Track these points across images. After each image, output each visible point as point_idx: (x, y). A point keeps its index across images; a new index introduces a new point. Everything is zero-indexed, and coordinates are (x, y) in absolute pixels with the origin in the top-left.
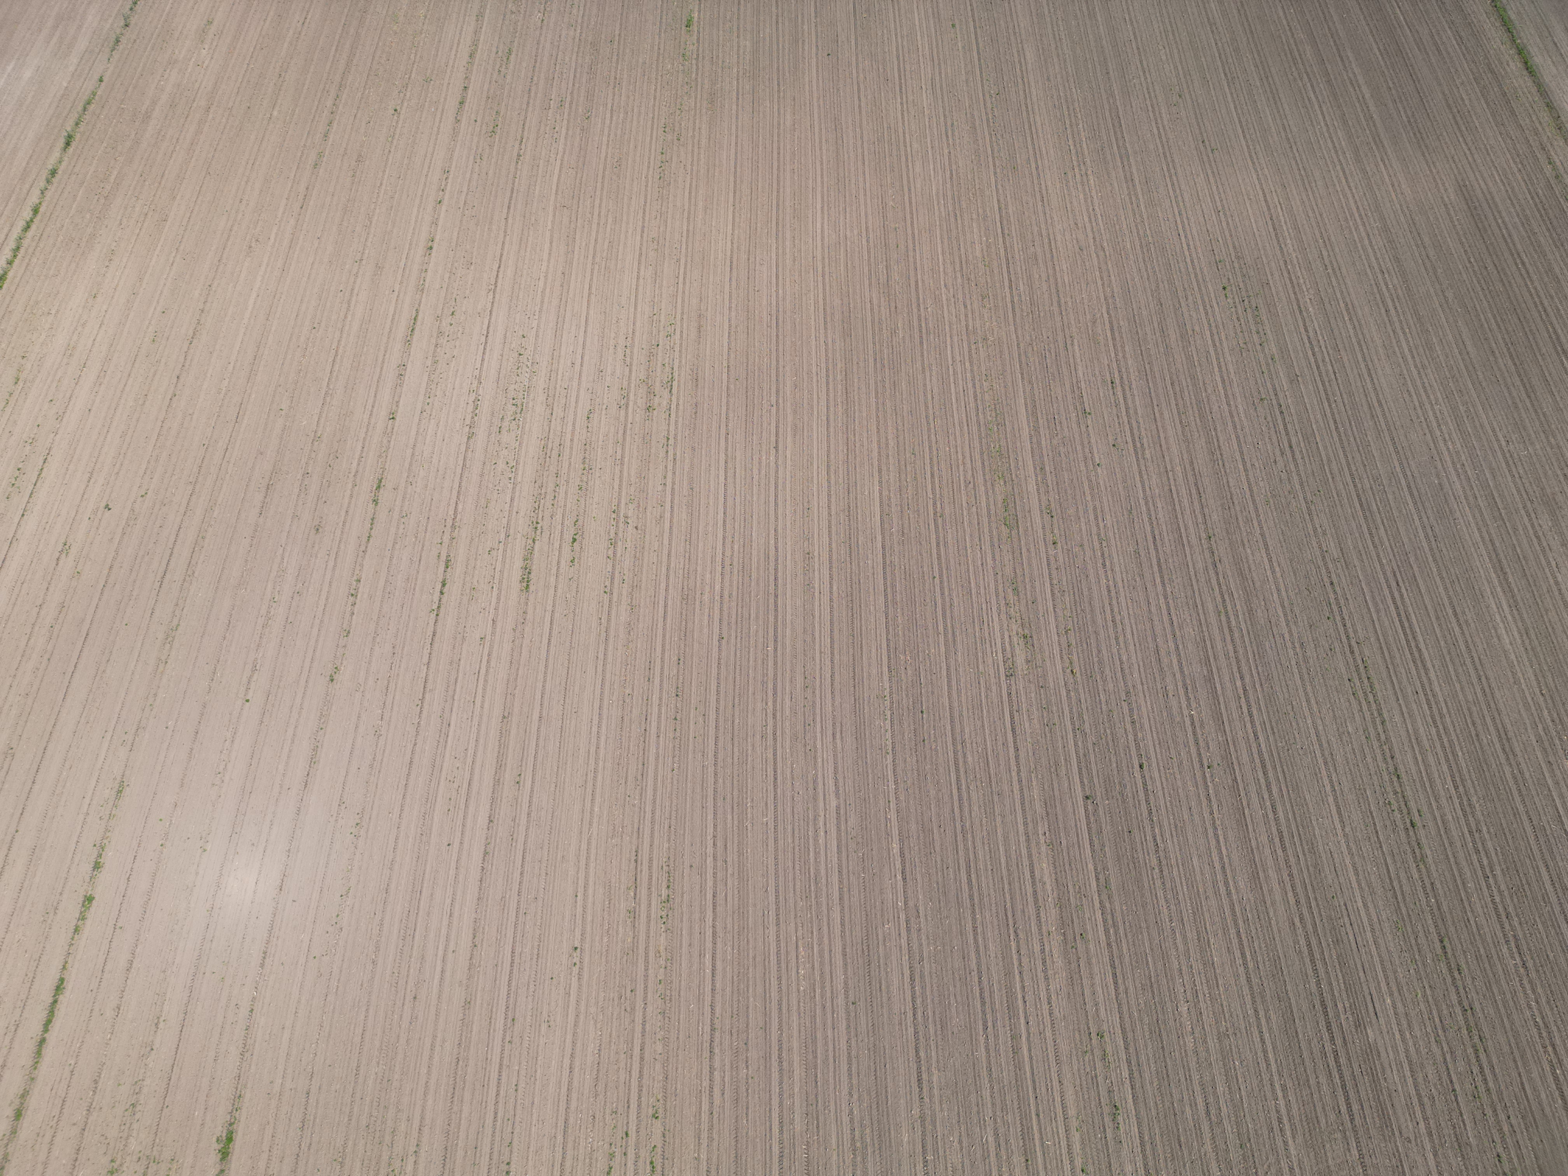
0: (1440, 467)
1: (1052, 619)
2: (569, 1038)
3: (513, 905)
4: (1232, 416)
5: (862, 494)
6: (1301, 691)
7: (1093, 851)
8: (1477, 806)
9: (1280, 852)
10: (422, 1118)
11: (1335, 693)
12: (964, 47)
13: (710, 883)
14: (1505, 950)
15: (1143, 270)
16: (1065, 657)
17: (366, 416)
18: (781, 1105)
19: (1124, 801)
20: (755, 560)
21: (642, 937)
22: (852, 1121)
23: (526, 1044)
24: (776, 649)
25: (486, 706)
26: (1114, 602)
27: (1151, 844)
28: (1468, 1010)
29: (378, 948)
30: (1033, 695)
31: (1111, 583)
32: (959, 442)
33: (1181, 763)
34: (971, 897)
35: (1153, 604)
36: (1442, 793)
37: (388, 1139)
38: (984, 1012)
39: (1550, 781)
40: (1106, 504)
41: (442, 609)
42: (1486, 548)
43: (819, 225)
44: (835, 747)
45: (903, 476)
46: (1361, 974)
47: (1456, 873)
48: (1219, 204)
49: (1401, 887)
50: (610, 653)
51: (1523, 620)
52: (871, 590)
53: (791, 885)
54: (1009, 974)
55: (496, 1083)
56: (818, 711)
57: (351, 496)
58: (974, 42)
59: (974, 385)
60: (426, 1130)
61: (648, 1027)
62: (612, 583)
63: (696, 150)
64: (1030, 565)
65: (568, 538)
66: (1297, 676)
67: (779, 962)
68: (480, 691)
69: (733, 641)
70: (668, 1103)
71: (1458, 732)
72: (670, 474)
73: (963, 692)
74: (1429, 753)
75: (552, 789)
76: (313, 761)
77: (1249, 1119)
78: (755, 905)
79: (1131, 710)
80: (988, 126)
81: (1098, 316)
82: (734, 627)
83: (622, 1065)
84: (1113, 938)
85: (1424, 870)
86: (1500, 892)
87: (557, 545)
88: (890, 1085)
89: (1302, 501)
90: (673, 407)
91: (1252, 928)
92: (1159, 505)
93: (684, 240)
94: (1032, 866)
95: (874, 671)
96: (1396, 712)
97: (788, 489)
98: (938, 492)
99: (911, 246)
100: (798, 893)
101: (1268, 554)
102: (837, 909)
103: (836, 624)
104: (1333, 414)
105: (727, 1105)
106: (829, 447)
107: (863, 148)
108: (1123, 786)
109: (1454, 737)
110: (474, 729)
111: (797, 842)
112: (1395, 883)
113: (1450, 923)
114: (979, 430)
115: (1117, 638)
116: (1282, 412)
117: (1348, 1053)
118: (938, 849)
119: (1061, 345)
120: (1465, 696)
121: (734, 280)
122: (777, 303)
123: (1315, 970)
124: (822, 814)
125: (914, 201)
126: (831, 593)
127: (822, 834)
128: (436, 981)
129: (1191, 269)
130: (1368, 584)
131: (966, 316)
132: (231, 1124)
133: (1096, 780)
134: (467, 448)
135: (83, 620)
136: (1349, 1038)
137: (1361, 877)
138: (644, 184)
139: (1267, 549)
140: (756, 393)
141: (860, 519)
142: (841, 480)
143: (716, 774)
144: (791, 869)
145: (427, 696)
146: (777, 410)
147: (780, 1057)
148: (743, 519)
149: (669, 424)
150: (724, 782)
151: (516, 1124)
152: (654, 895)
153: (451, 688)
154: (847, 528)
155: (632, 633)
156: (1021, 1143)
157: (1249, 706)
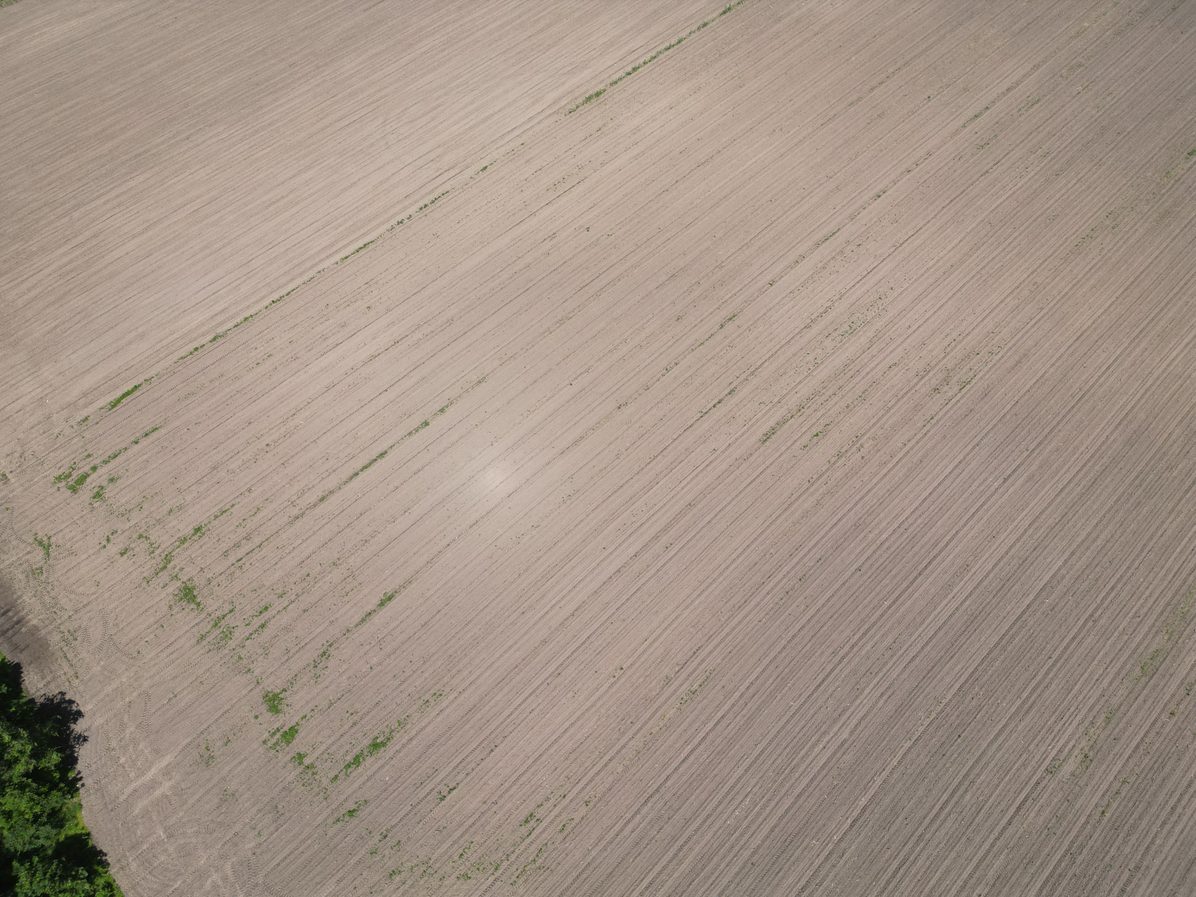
1: (1120, 764)
2: (579, 713)
3: (609, 612)
5: (1045, 558)
10: (477, 679)
13: (726, 707)
16: (1106, 798)
17: (757, 273)
18: (660, 873)
20: (926, 539)
21: (662, 699)
23: (554, 694)
24: (890, 607)
25: (686, 489)
29: (526, 570)
30: (1056, 800)
32: (1155, 582)
37: (454, 671)
41: (707, 416)
43: (1174, 354)
44: (877, 702)
45: (1088, 571)
50: (781, 520)
52: (994, 626)
53: (774, 757)
55: (524, 698)
56: (885, 670)
57: (712, 313)
60: (473, 687)
61: (624, 751)
62: (818, 479)
63: (1121, 243)
64: (1136, 712)
65: (814, 431)
67: (728, 793)
68: (689, 479)
69: (865, 577)
70: (600, 804)
72: (913, 442)
73: (1003, 751)
75: (682, 568)
76: (576, 443)
78: (742, 746)
82: (874, 569)
83: (593, 757)
87: (804, 430)
90: (954, 400)
93: (1058, 298)
95: (948, 680)
97: (990, 513)
98: (1107, 603)
100: (775, 766)
102: (791, 799)
105: (630, 840)
106: (1046, 508)
110: (668, 497)
111: (800, 736)
114: (1181, 587)
118: (892, 831)
121: (1073, 348)
122: (1093, 385)
124: (831, 734)
126: (962, 604)
127: (821, 746)
128: (540, 615)
132: (396, 592)
134: (799, 333)
135: (532, 280)
138: (1061, 242)
140: (1022, 434)
141: (1028, 573)
142: (1036, 537)
143: (784, 648)
144: (783, 747)
145: (659, 458)
146: (1029, 456)
147: (682, 847)
148: (940, 507)
149: (941, 409)
150: (785, 657)
151: (516, 730)
152: (688, 682)
153: (675, 464)
154: (1012, 571)
155: (804, 519)
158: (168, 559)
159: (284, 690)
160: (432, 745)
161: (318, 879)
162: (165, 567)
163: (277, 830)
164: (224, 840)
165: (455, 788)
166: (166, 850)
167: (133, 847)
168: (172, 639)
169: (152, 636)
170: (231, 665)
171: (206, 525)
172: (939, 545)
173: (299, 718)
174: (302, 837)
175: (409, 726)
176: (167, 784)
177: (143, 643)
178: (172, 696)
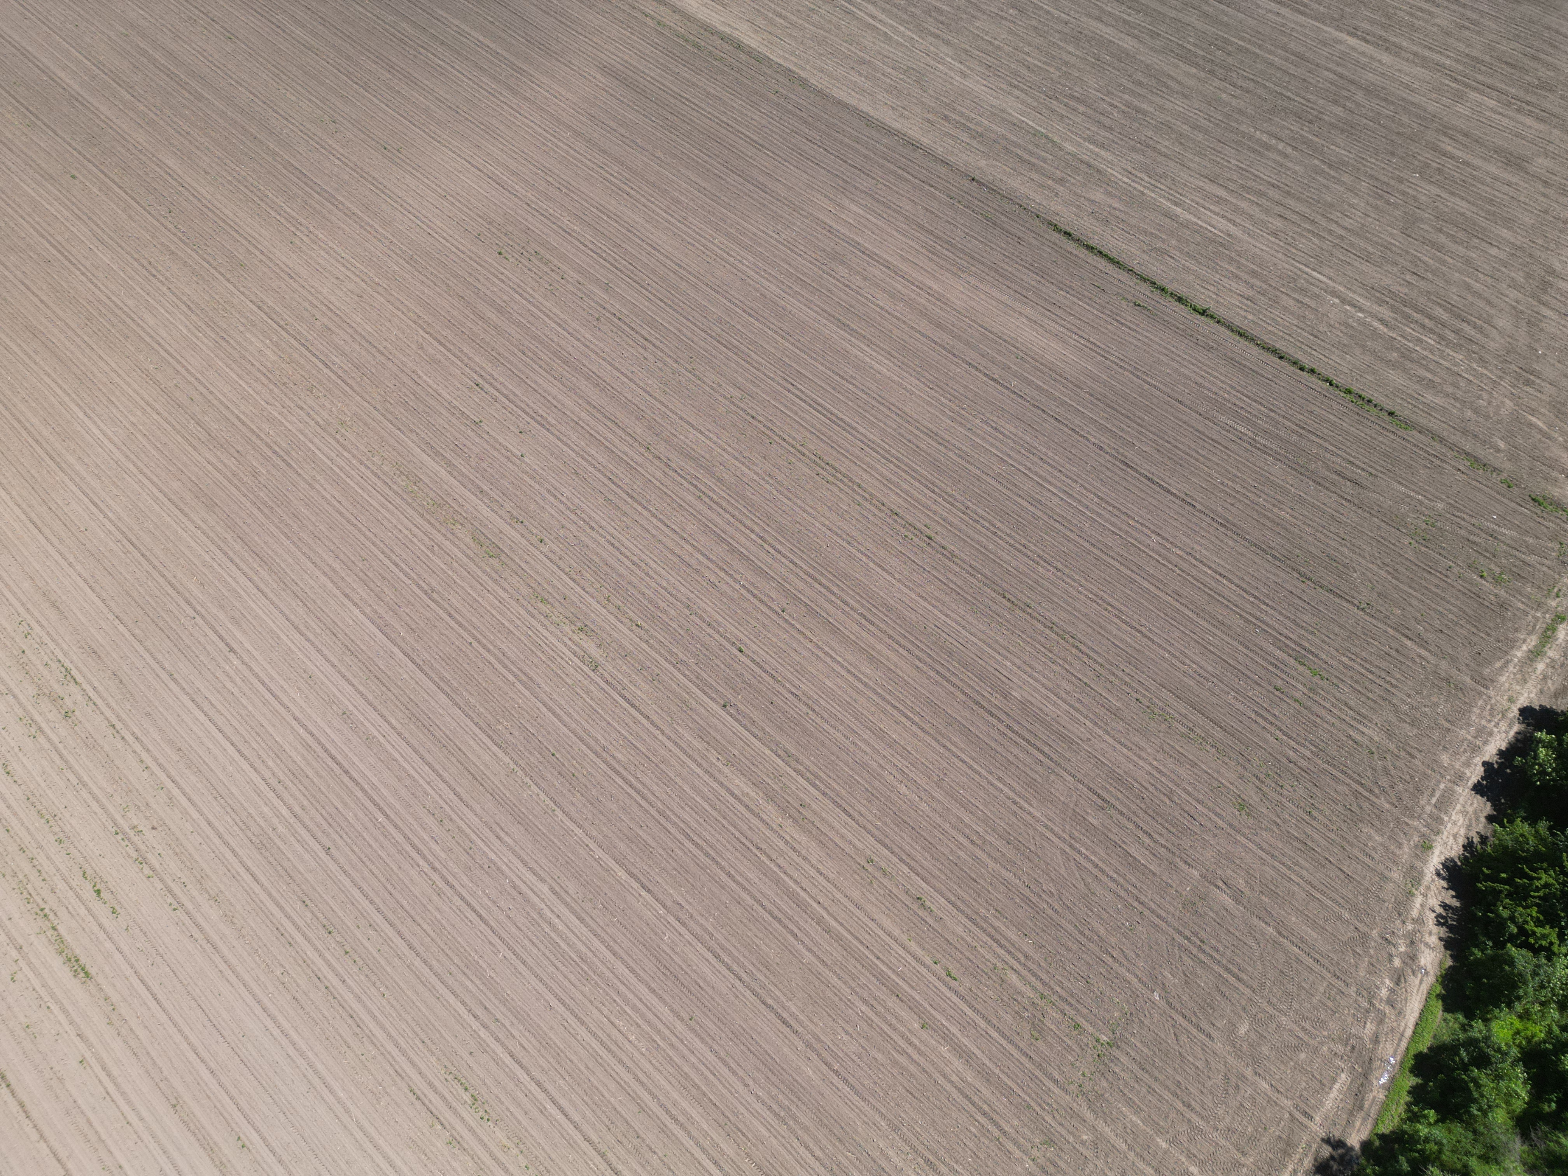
0: (752, 283)
1: (589, 599)
4: (587, 347)
5: (348, 626)
6: (797, 509)
7: (760, 740)
8: (954, 493)
9: (872, 628)
11: (817, 491)
12: (100, 190)
13: (499, 1050)
14: (1041, 570)
15: (425, 280)
16: (623, 619)
18: (703, 1150)
19: (750, 686)
20: (298, 759)
21: (479, 1150)
22: (764, 1103)
24: (386, 815)
26: (623, 549)
27: (791, 698)
28: (1052, 626)
30: (624, 667)
31: (608, 537)
32: (395, 522)
33: (764, 624)
34: (707, 855)
35: (650, 528)
36: (929, 502)
38: (786, 927)
39: (979, 441)
40: (554, 482)
42: (824, 317)
43: (96, 431)
44: (507, 845)
45: (372, 585)
46: (980, 662)
47: (977, 546)
48: (439, 190)
49: (956, 584)
50: (230, 957)
51: (883, 349)
52: (426, 696)
53: (566, 983)
54: (778, 882)
56: (468, 831)
58: (107, 180)
59: (366, 466)
62: (174, 895)
64: (538, 573)
65: (88, 894)
66: (785, 500)
67: (609, 1050)
69: (340, 842)
71: (905, 454)
72: (144, 756)
73: (571, 711)
74: (901, 483)
75: (283, 1119)
77: (998, 821)
78: (552, 1028)
79: (701, 617)
80: (186, 244)
81: (420, 340)
82: (330, 830)
84: (822, 787)
85: (959, 562)
86: (1009, 536)
87: (83, 911)
88: (767, 1047)
89: (687, 374)
90: (92, 694)
91: (897, 693)
92: (593, 452)
94: (729, 790)
95: (487, 758)
96: (861, 472)
97: (276, 676)
98: (413, 574)
99: (204, 391)
100: (578, 984)
101: (696, 429)
102: (618, 964)
103: (421, 750)
104: (655, 295)
107: (78, 336)
108: (740, 675)
109: (906, 460)
111: (542, 947)
112: (951, 585)
113: (999, 581)
114: (403, 499)
115: (647, 574)
116: (619, 319)
117: (1015, 720)
118: (654, 844)
119: (411, 383)
120: (890, 427)
121: (51, 537)
122: (117, 527)
123: (954, 685)
124: (543, 906)
125: (172, 351)
126: (393, 728)
127: (557, 920)
129: (462, 256)
130: (775, 399)
131: (308, 415)
133: (720, 689)
136: (1007, 710)
137: (929, 600)
139: (692, 426)
140: (168, 620)
141: (364, 648)
142: (319, 631)
143: (425, 962)
144: (555, 971)
146: (203, 617)
147: (673, 1117)
148: (255, 735)
149: (102, 713)
150: (438, 961)
152: (459, 1108)
153: (90, 1134)
154: (360, 664)
155: (236, 921)
156: (884, 988)
157: (773, 547)
172: (311, 744)
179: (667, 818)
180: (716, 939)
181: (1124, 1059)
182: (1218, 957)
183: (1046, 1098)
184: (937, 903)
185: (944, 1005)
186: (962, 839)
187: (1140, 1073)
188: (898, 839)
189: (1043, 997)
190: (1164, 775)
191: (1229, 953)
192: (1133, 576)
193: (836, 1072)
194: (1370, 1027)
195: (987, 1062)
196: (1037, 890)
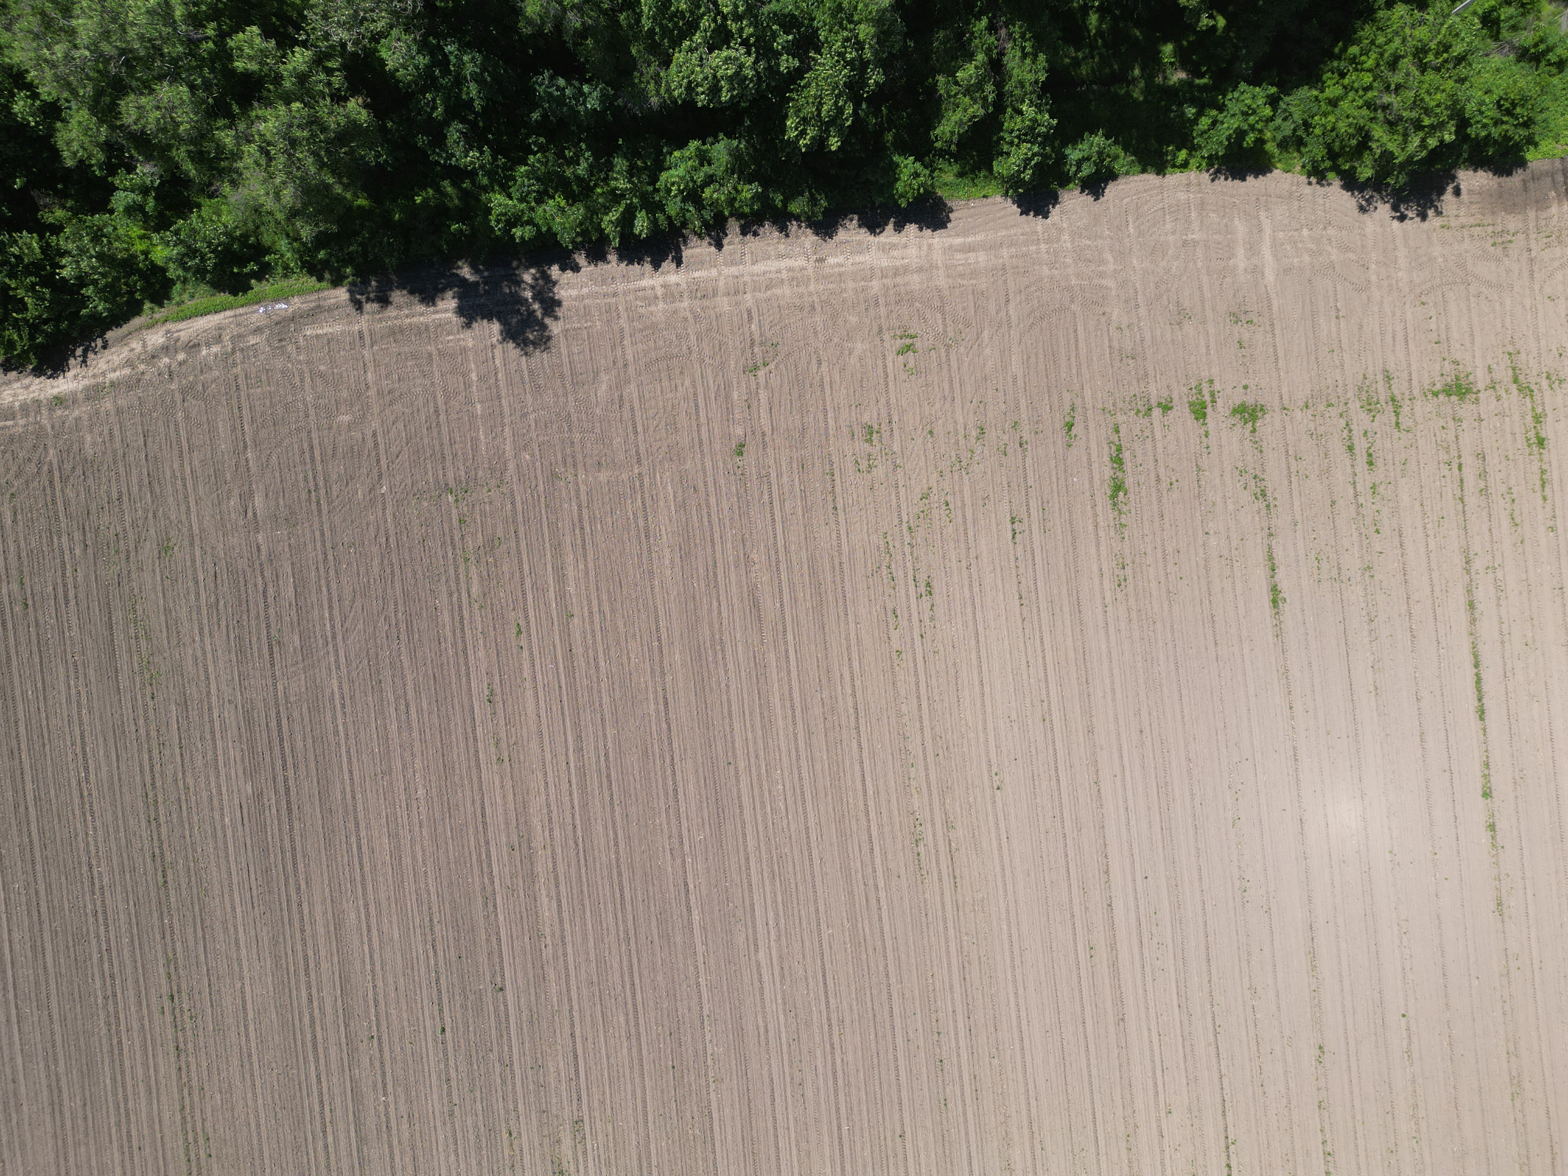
2: (989, 709)
3: (1068, 824)
6: (264, 1134)
7: (498, 934)
8: (102, 1025)
9: (310, 953)
10: (1107, 633)
11: (228, 1138)
13: (878, 861)
14: (106, 880)
18: (789, 672)
19: (464, 989)
21: (936, 805)
22: (725, 665)
23: (1028, 701)
25: (1145, 1032)
27: (439, 948)
28: (153, 821)
29: (1189, 771)
33: (400, 1040)
34: (620, 874)
36: (135, 1035)
37: (1134, 615)
38: (608, 767)
39: (19, 1061)
41: (1223, 1145)
44: (764, 1018)
46: (249, 842)
47: (138, 951)
49: (195, 932)
53: (798, 868)
54: (584, 806)
55: (1048, 666)
56: (786, 1057)
60: (1101, 624)
61: (918, 725)
66: (266, 1154)
67: (803, 793)
69: (889, 1134)
70: (889, 665)
71: (104, 1107)
73: (629, 1097)
74: (140, 1078)
75: (1054, 944)
76: (1313, 955)
77: (371, 704)
78: (831, 844)
79: (450, 1094)
82: (890, 1152)
83: (936, 691)
84: (483, 850)
85: (169, 951)
86: (98, 936)
88: (693, 698)
91: (347, 875)
94: (560, 912)
95: (727, 1111)
96: (166, 1122)
100: (790, 860)
102: (751, 848)
103: (774, 1167)
105: (836, 668)
108: (464, 1007)
109: (110, 1099)
110: (1151, 1004)
111: (796, 911)
112: (200, 934)
113: (154, 901)
117: (273, 769)
118: (654, 919)
120: (88, 1151)
123: (292, 841)
124: (772, 943)
127: (771, 922)
128: (1125, 748)
132: (1278, 613)
133: (491, 1009)
136: (270, 782)
137: (233, 937)
143: (887, 975)
144: (799, 884)
145: (1212, 1038)
147: (794, 711)
150: (877, 967)
151: (1021, 636)
152: (931, 845)
153: (1188, 1049)
155: (1004, 1133)
156: (575, 664)
157: (322, 1113)
158: (1526, 391)
159: (1254, 431)
160: (1074, 544)
161: (1033, 360)
162: (1516, 381)
163: (1110, 347)
164: (1140, 293)
165: (1013, 538)
166: (1174, 233)
167: (1202, 203)
168: (1411, 345)
169: (1433, 326)
170: (1329, 391)
171: (1541, 454)
173: (1210, 430)
174: (1084, 367)
175: (1112, 533)
176: (1242, 265)
177: (1433, 313)
178: (1341, 314)
179: (626, 932)
180: (666, 804)
181: (450, 475)
182: (310, 473)
183: (530, 500)
184: (479, 686)
185: (543, 616)
186: (414, 716)
187: (449, 458)
188: (462, 758)
189: (467, 560)
190: (200, 624)
191: (299, 469)
192: (31, 804)
193: (659, 639)
194: (252, 340)
195: (549, 556)
196: (394, 630)
